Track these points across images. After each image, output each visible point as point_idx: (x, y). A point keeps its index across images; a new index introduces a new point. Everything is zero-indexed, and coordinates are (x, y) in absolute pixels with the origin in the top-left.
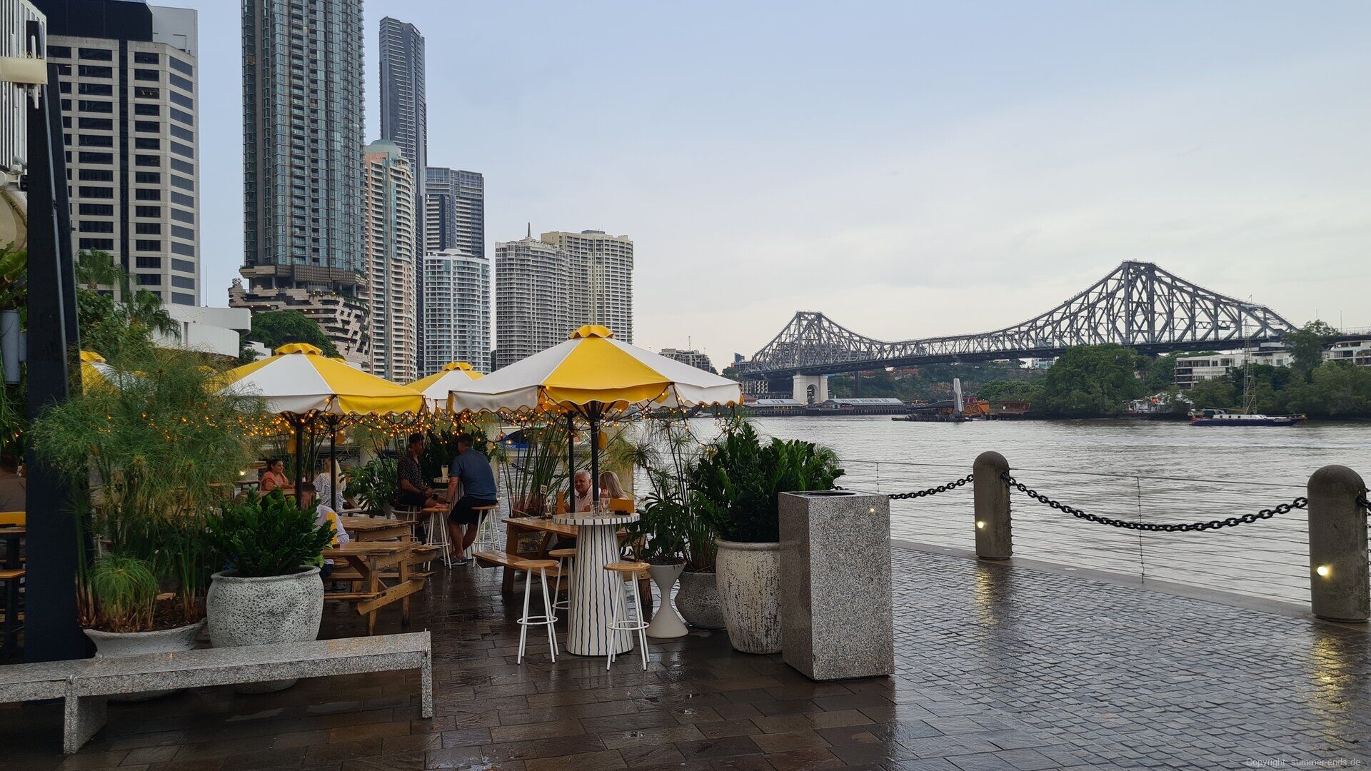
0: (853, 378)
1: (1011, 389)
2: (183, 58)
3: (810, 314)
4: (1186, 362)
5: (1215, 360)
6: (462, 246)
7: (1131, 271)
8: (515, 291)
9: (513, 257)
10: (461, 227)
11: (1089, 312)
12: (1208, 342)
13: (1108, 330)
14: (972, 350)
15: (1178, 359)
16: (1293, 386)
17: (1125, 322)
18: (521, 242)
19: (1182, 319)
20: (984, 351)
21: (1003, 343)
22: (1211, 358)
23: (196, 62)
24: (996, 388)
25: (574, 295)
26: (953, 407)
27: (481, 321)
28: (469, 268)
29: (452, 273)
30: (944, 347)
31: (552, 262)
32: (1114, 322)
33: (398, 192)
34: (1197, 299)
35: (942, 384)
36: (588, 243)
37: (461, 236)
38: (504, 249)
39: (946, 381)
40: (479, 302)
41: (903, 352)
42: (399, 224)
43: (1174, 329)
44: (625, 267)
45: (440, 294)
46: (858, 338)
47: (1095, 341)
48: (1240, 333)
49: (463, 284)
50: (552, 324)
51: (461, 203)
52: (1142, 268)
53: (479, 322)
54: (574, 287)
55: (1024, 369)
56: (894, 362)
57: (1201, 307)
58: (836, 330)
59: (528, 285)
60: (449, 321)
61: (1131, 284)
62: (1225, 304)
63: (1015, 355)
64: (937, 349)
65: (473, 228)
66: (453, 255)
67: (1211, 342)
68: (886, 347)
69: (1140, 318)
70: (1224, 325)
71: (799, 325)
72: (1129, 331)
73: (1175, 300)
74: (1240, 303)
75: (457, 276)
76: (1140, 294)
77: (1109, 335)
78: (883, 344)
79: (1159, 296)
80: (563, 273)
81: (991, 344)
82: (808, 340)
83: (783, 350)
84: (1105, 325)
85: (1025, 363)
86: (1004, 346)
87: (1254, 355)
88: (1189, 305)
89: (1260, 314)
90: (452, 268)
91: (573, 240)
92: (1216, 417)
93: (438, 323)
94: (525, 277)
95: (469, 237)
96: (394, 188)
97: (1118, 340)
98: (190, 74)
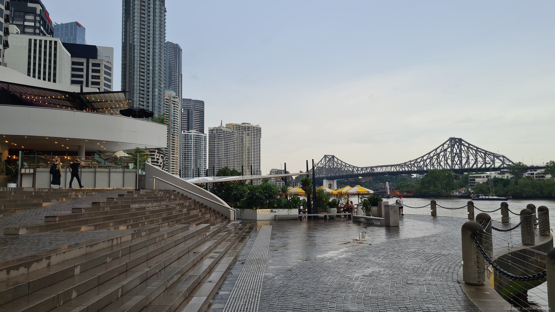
0: (346, 181)
1: (407, 186)
2: (108, 65)
3: (329, 156)
4: (473, 176)
5: (483, 176)
6: (195, 129)
7: (453, 141)
8: (216, 146)
9: (215, 133)
10: (195, 121)
11: (437, 157)
12: (482, 169)
13: (444, 164)
14: (392, 170)
15: (470, 175)
16: (510, 186)
17: (451, 161)
18: (218, 127)
19: (472, 160)
20: (397, 171)
21: (405, 168)
22: (482, 175)
23: (113, 66)
24: (402, 185)
25: (238, 148)
26: (386, 193)
27: (203, 158)
28: (199, 138)
29: (192, 139)
30: (382, 169)
31: (230, 135)
32: (447, 161)
33: (174, 109)
34: (478, 152)
35: (381, 183)
36: (244, 128)
37: (195, 125)
38: (212, 130)
39: (382, 182)
40: (202, 150)
41: (366, 171)
42: (174, 121)
43: (469, 163)
44: (258, 137)
45: (187, 147)
46: (348, 166)
47: (440, 168)
48: (494, 165)
49: (197, 144)
50: (230, 159)
51: (195, 112)
52: (457, 140)
53: (202, 158)
54: (238, 145)
55: (413, 178)
56: (363, 175)
57: (479, 155)
58: (340, 162)
59: (221, 144)
60: (191, 158)
61: (453, 146)
62: (489, 154)
63: (410, 173)
64: (379, 170)
65: (200, 122)
66: (193, 132)
67: (483, 169)
68: (359, 169)
69: (456, 159)
70: (488, 162)
71: (325, 160)
72: (452, 164)
73: (470, 152)
74: (494, 154)
75: (194, 140)
76: (456, 150)
77: (445, 165)
78: (358, 168)
79: (463, 151)
80: (234, 139)
81: (400, 168)
82: (329, 166)
83: (319, 170)
84: (443, 162)
85: (413, 176)
86: (405, 169)
87: (498, 174)
88: (475, 154)
89: (502, 158)
90: (193, 137)
91: (238, 127)
92: (480, 197)
93: (187, 159)
94: (220, 141)
95: (198, 125)
96: (173, 108)
97: (448, 168)
98: (111, 70)
